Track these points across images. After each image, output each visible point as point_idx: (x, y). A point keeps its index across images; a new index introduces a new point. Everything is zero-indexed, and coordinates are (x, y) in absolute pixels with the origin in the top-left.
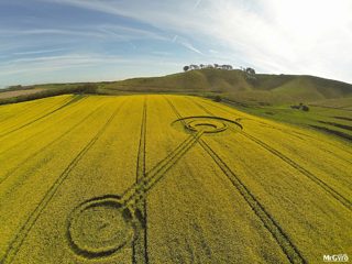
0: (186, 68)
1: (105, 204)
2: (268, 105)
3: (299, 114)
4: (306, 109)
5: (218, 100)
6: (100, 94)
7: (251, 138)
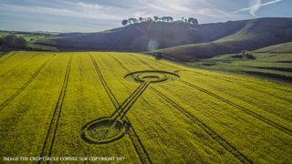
0: (125, 22)
7: (187, 83)
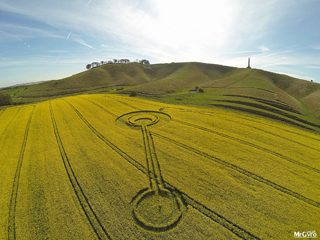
0: (88, 66)
2: (173, 92)
3: (199, 96)
4: (201, 91)
5: (133, 94)
6: (15, 104)
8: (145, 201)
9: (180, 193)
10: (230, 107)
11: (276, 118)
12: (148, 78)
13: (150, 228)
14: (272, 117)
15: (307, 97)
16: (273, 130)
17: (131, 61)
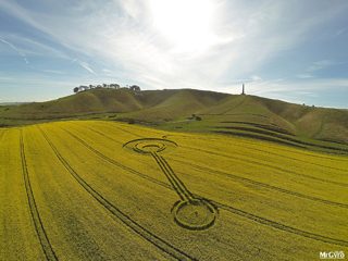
0: (76, 90)
1: (180, 208)
3: (197, 123)
8: (181, 211)
9: (209, 201)
10: (230, 133)
11: (274, 141)
12: (140, 106)
13: (195, 229)
14: (269, 140)
15: (300, 120)
16: (271, 150)
17: (121, 87)
